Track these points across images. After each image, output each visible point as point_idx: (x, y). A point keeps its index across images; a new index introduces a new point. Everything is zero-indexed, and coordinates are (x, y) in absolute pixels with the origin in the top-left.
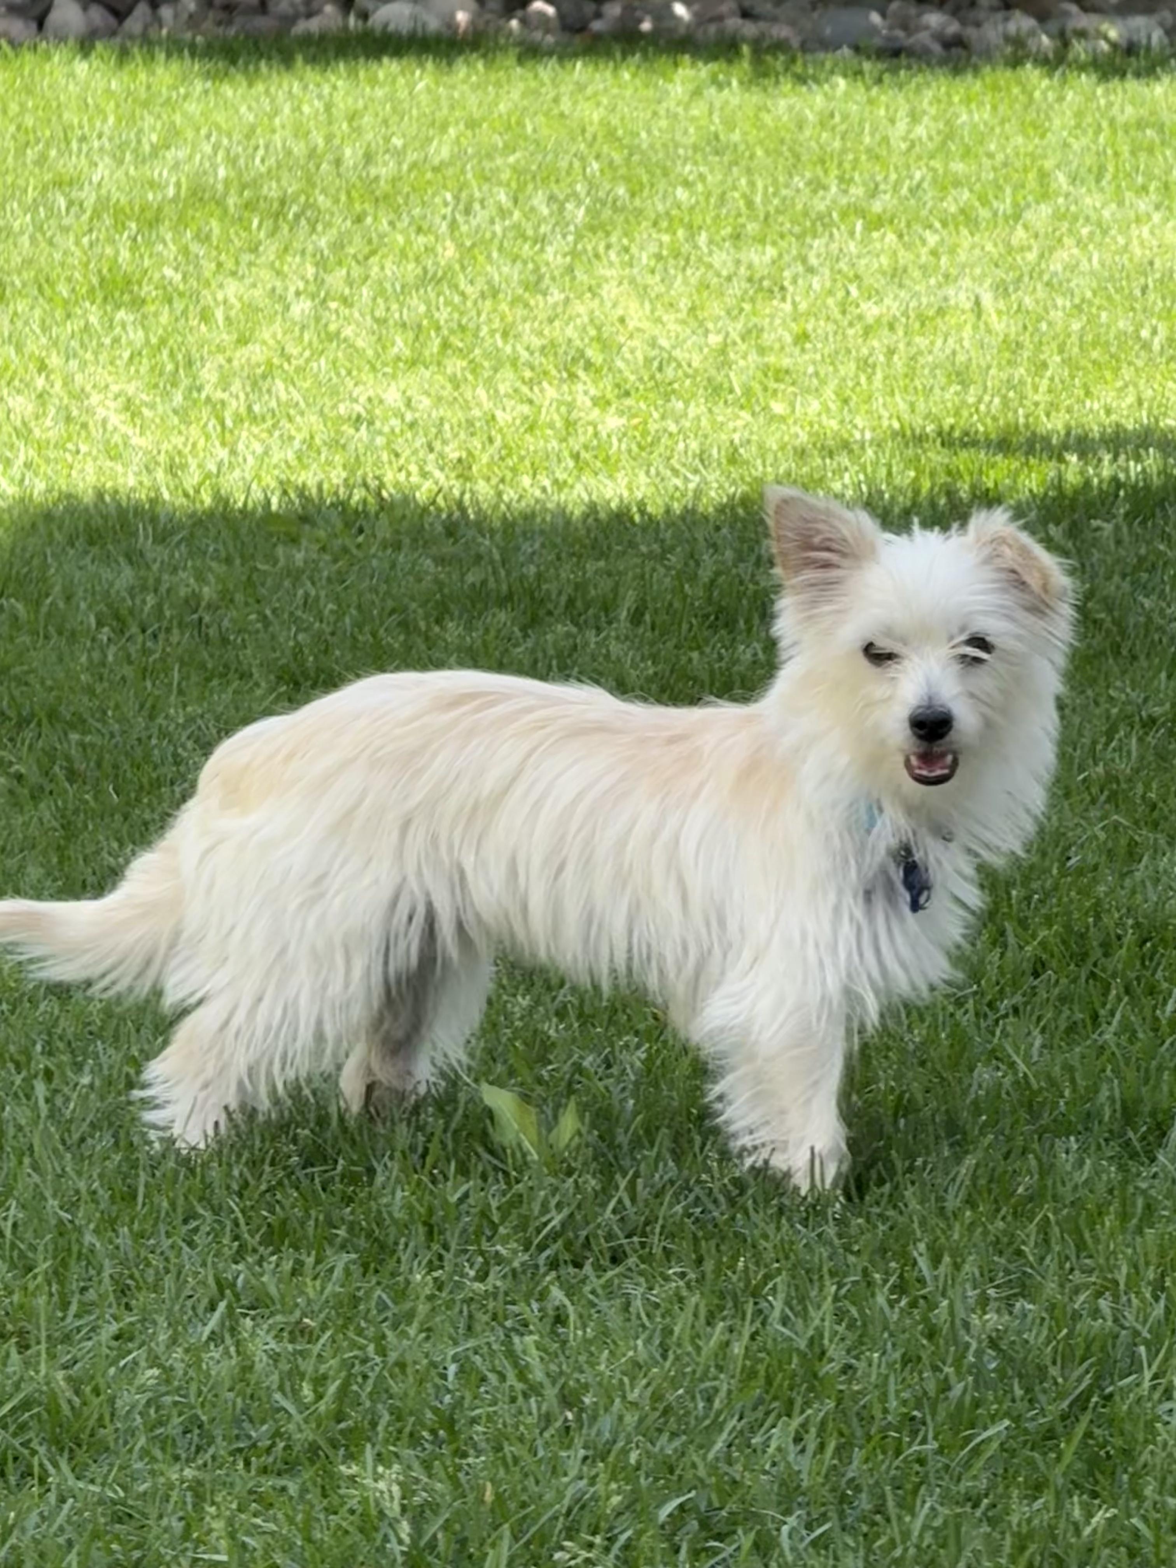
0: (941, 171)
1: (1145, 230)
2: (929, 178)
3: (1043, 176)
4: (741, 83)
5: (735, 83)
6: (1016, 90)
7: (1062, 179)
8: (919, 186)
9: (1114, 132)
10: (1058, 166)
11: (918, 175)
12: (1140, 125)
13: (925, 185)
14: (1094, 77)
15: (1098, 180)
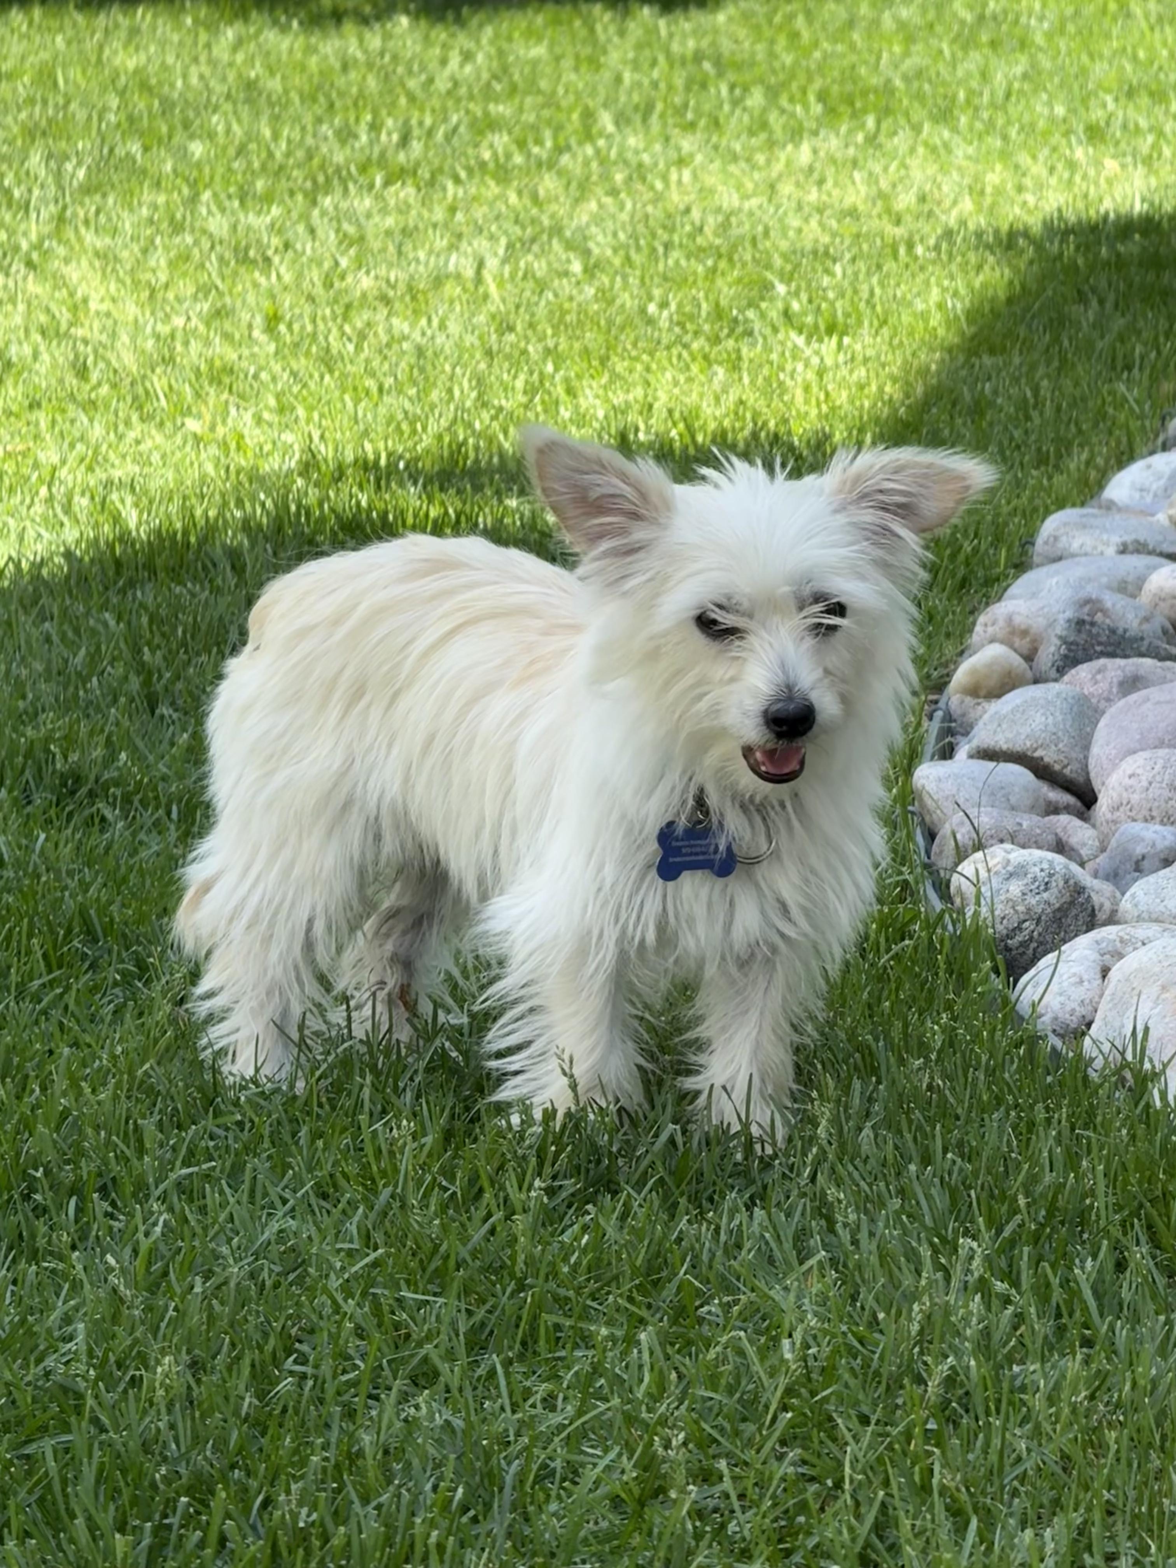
0: (479, 114)
1: (687, 175)
2: (466, 120)
3: (588, 116)
4: (301, 23)
5: (295, 24)
6: (577, 23)
7: (606, 121)
8: (455, 130)
9: (671, 66)
10: (605, 105)
11: (455, 119)
12: (698, 57)
13: (462, 129)
14: (656, 8)
15: (645, 119)
